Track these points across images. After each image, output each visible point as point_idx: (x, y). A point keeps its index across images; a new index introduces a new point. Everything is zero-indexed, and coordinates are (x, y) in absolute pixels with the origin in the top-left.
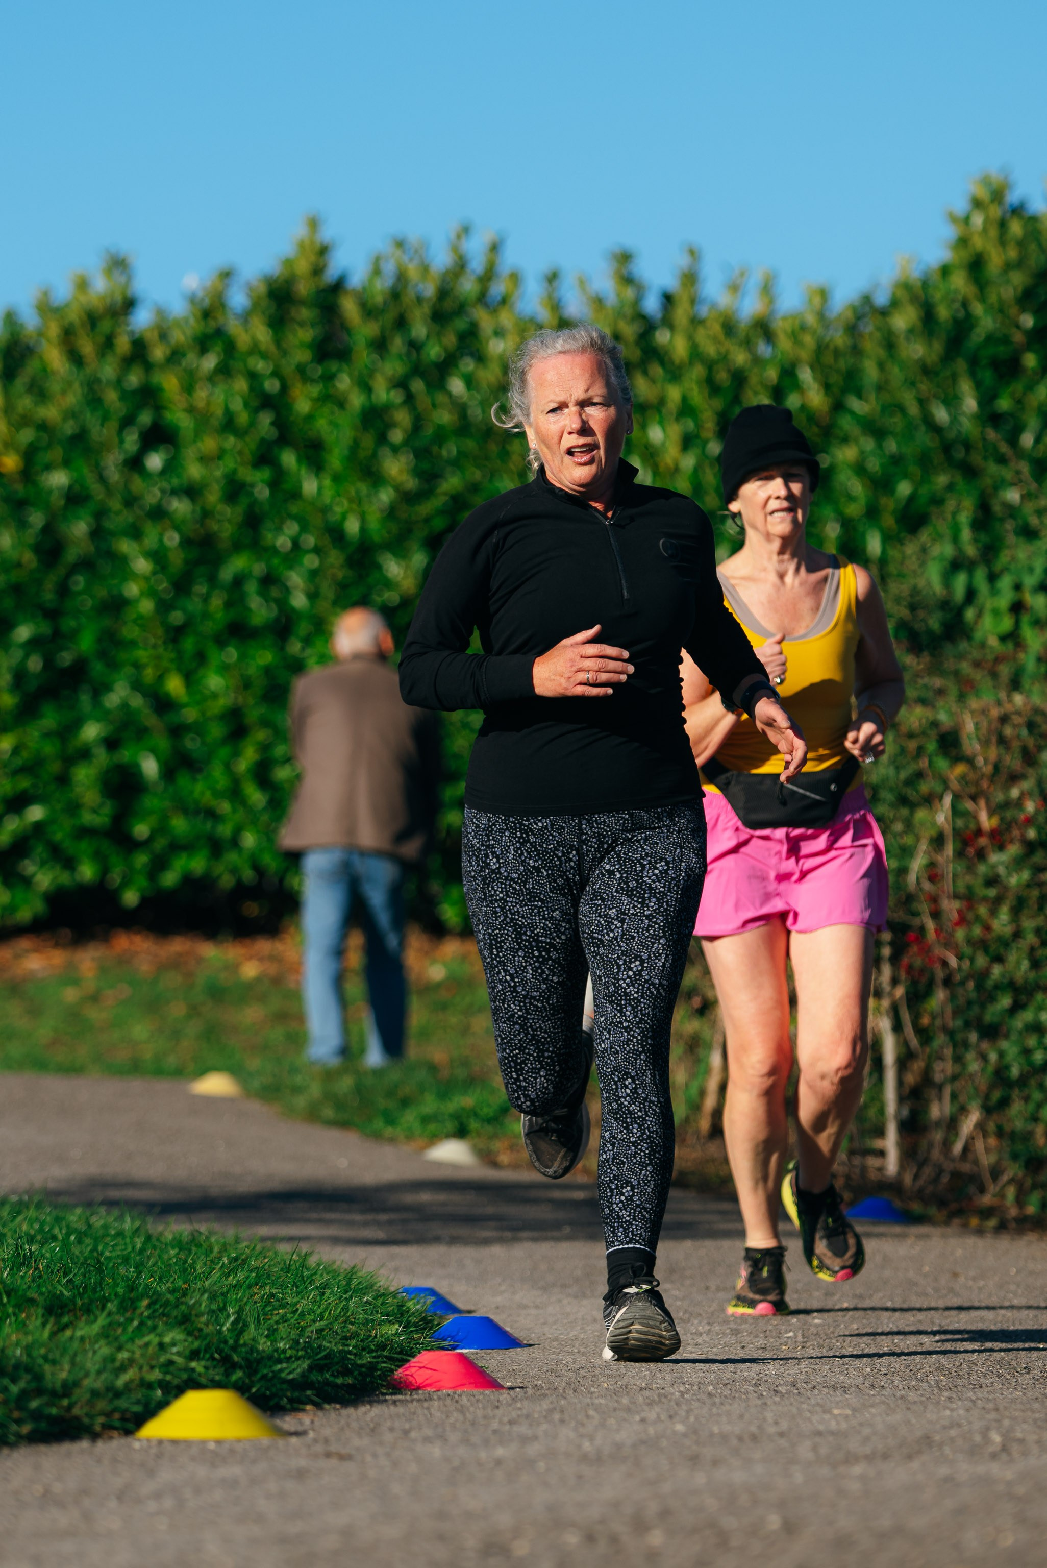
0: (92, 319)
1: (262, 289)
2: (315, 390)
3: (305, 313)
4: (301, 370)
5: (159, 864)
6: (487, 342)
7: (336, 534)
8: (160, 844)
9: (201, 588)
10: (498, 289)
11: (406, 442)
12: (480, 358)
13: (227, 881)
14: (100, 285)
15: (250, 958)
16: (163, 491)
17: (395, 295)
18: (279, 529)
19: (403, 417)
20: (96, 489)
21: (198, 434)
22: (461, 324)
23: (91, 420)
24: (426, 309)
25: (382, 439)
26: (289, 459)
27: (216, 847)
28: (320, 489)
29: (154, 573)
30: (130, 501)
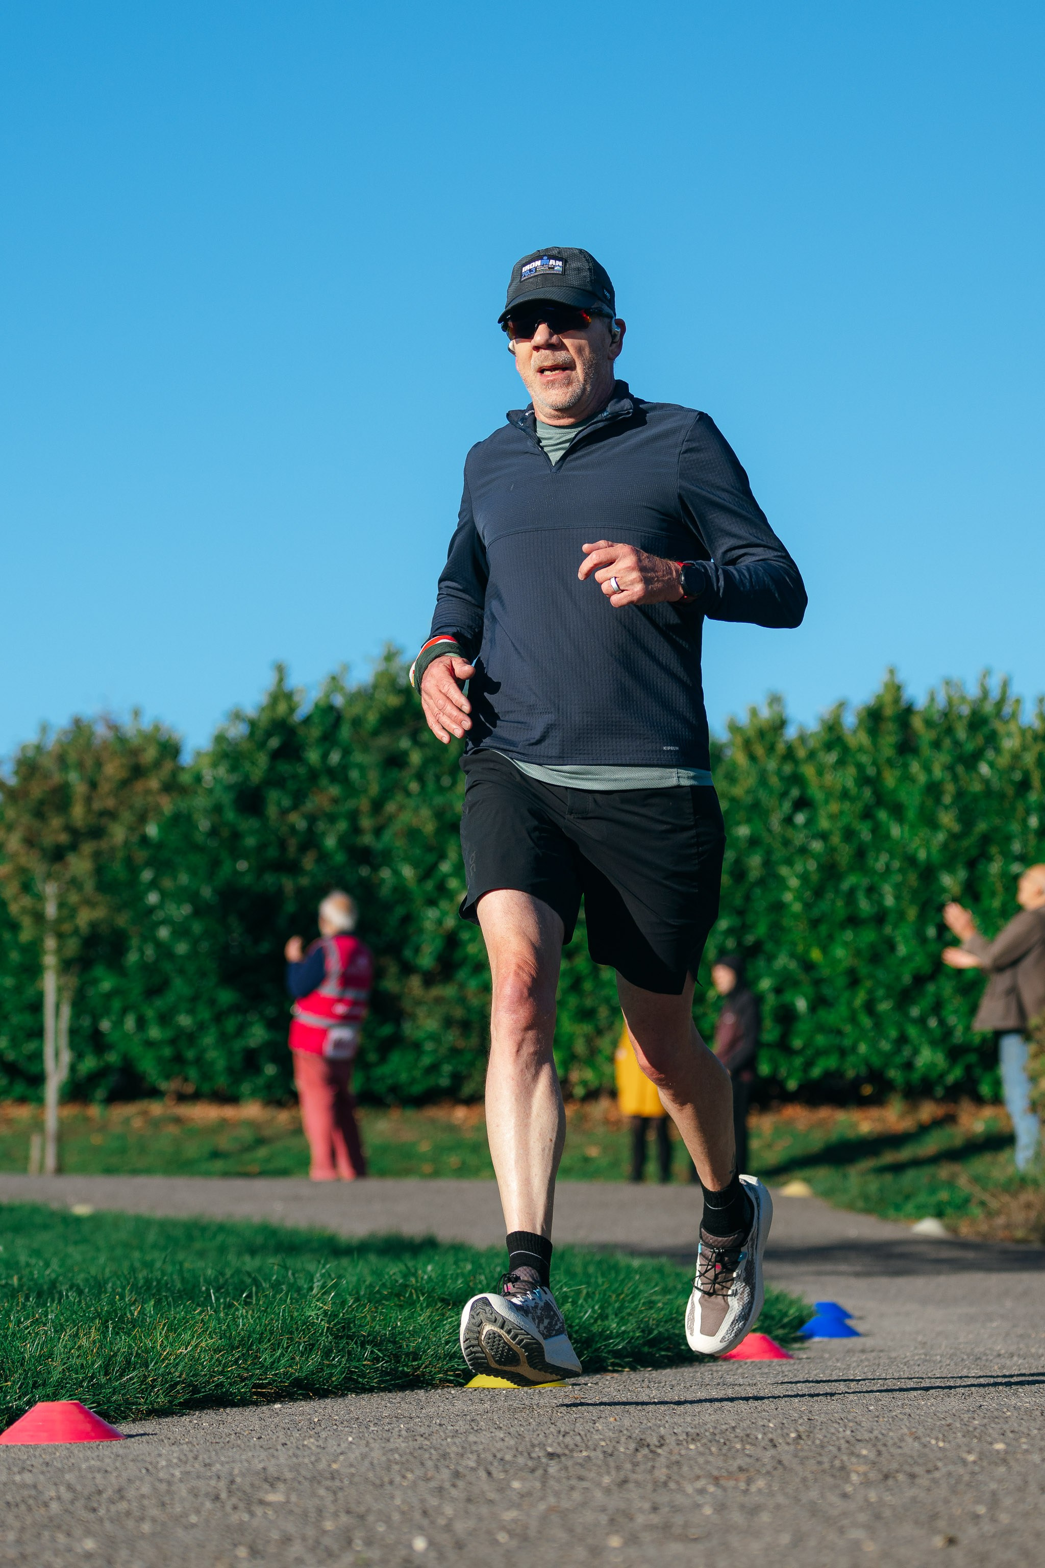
0: (761, 734)
1: (864, 714)
2: (898, 773)
3: (890, 726)
4: (890, 762)
5: (809, 1065)
6: (1001, 739)
7: (911, 860)
8: (809, 1052)
9: (829, 895)
10: (1007, 709)
11: (953, 803)
12: (998, 750)
13: (850, 1074)
14: (765, 713)
15: (866, 1118)
16: (807, 837)
17: (946, 715)
18: (877, 860)
19: (950, 788)
20: (765, 834)
21: (827, 802)
22: (986, 730)
23: (763, 795)
24: (965, 722)
25: (938, 800)
26: (882, 815)
27: (843, 1053)
28: (902, 832)
29: (802, 885)
30: (786, 843)
